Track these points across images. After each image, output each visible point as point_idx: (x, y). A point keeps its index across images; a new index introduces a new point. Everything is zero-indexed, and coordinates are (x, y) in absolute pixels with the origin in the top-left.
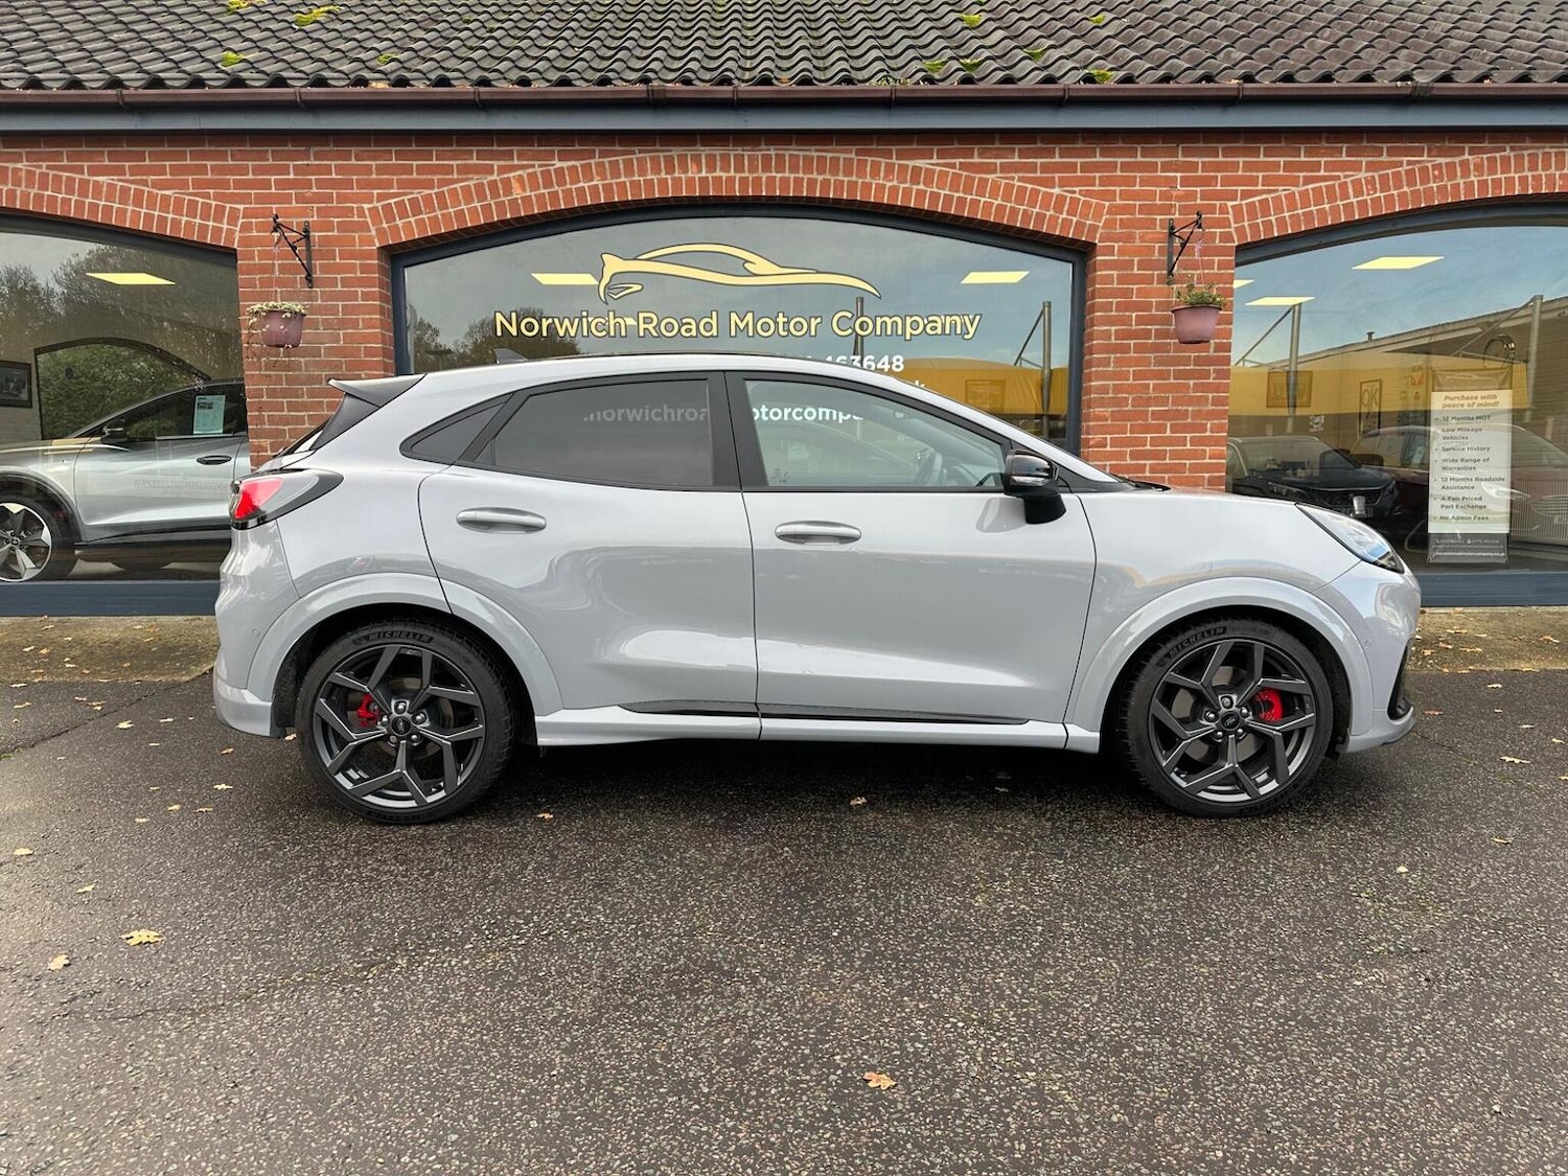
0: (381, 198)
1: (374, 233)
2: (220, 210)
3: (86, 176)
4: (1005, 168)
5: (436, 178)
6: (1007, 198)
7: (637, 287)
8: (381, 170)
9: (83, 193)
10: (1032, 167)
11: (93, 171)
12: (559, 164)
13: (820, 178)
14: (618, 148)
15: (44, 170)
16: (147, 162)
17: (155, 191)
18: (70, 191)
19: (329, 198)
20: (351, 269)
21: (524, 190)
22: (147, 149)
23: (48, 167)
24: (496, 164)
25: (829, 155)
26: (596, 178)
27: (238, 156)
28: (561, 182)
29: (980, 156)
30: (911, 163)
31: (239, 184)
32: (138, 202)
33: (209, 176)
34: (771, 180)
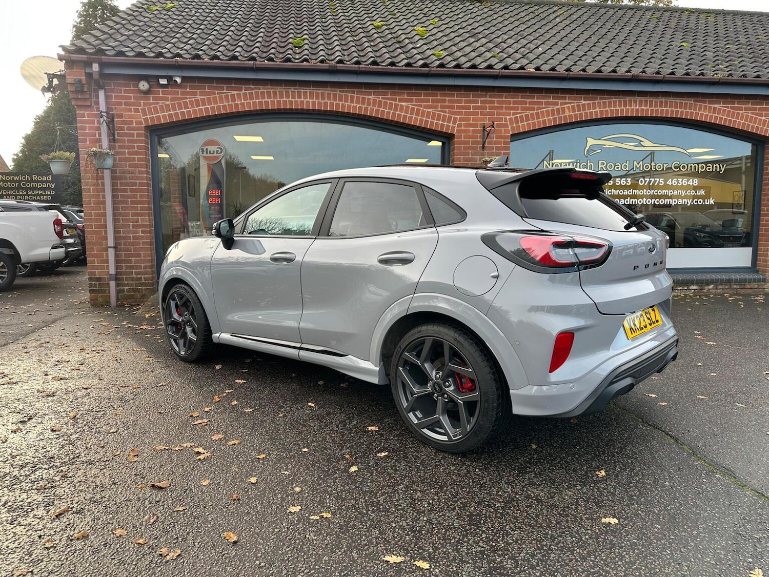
0: (514, 114)
1: (510, 128)
2: (450, 118)
3: (397, 103)
4: (746, 109)
5: (536, 106)
6: (746, 120)
7: (599, 151)
8: (515, 103)
9: (396, 109)
10: (755, 109)
11: (400, 100)
12: (583, 102)
13: (680, 110)
14: (606, 96)
15: (380, 99)
16: (422, 97)
17: (425, 109)
18: (390, 108)
19: (493, 114)
20: (500, 143)
21: (570, 112)
22: (423, 92)
23: (382, 98)
24: (560, 101)
25: (684, 102)
26: (598, 108)
27: (459, 96)
28: (584, 109)
29: (737, 104)
30: (713, 106)
31: (458, 107)
32: (417, 114)
33: (447, 104)
34: (662, 111)
